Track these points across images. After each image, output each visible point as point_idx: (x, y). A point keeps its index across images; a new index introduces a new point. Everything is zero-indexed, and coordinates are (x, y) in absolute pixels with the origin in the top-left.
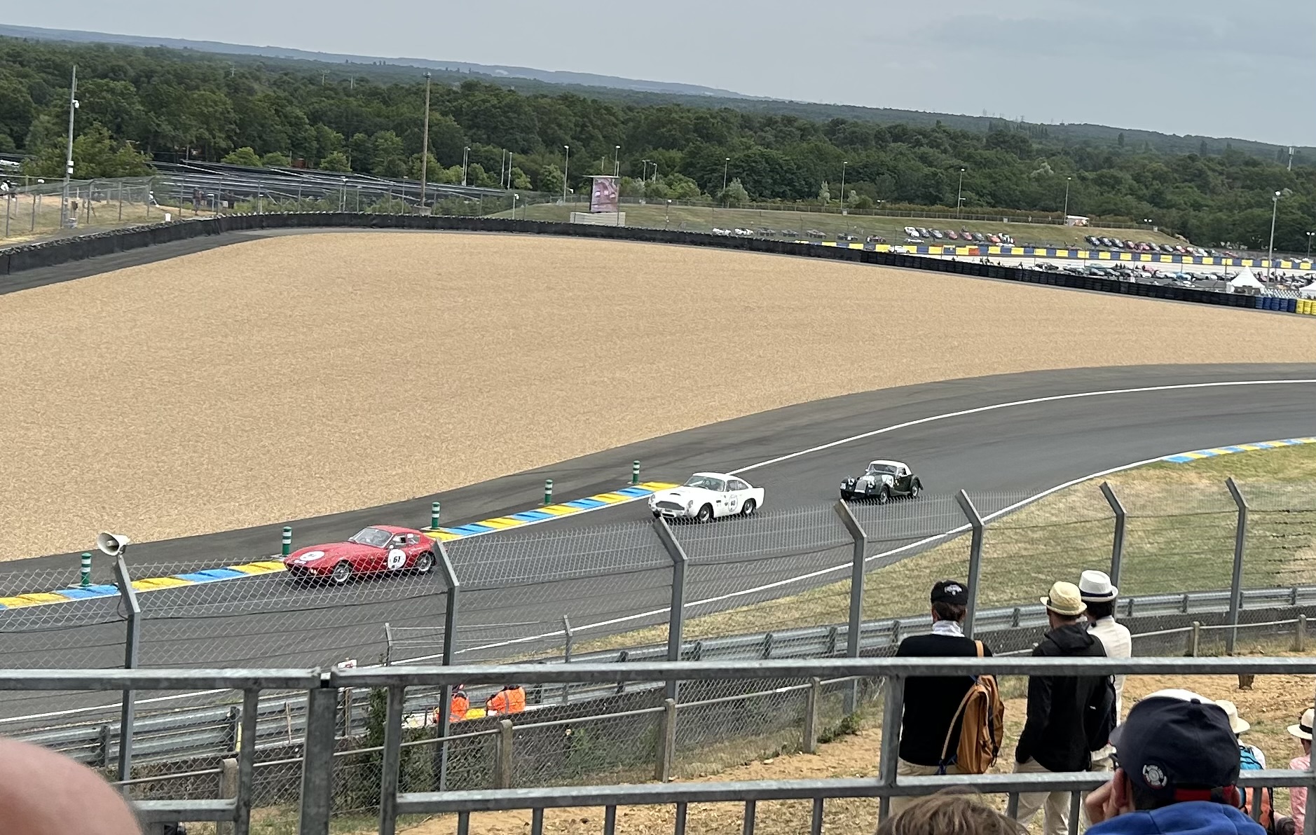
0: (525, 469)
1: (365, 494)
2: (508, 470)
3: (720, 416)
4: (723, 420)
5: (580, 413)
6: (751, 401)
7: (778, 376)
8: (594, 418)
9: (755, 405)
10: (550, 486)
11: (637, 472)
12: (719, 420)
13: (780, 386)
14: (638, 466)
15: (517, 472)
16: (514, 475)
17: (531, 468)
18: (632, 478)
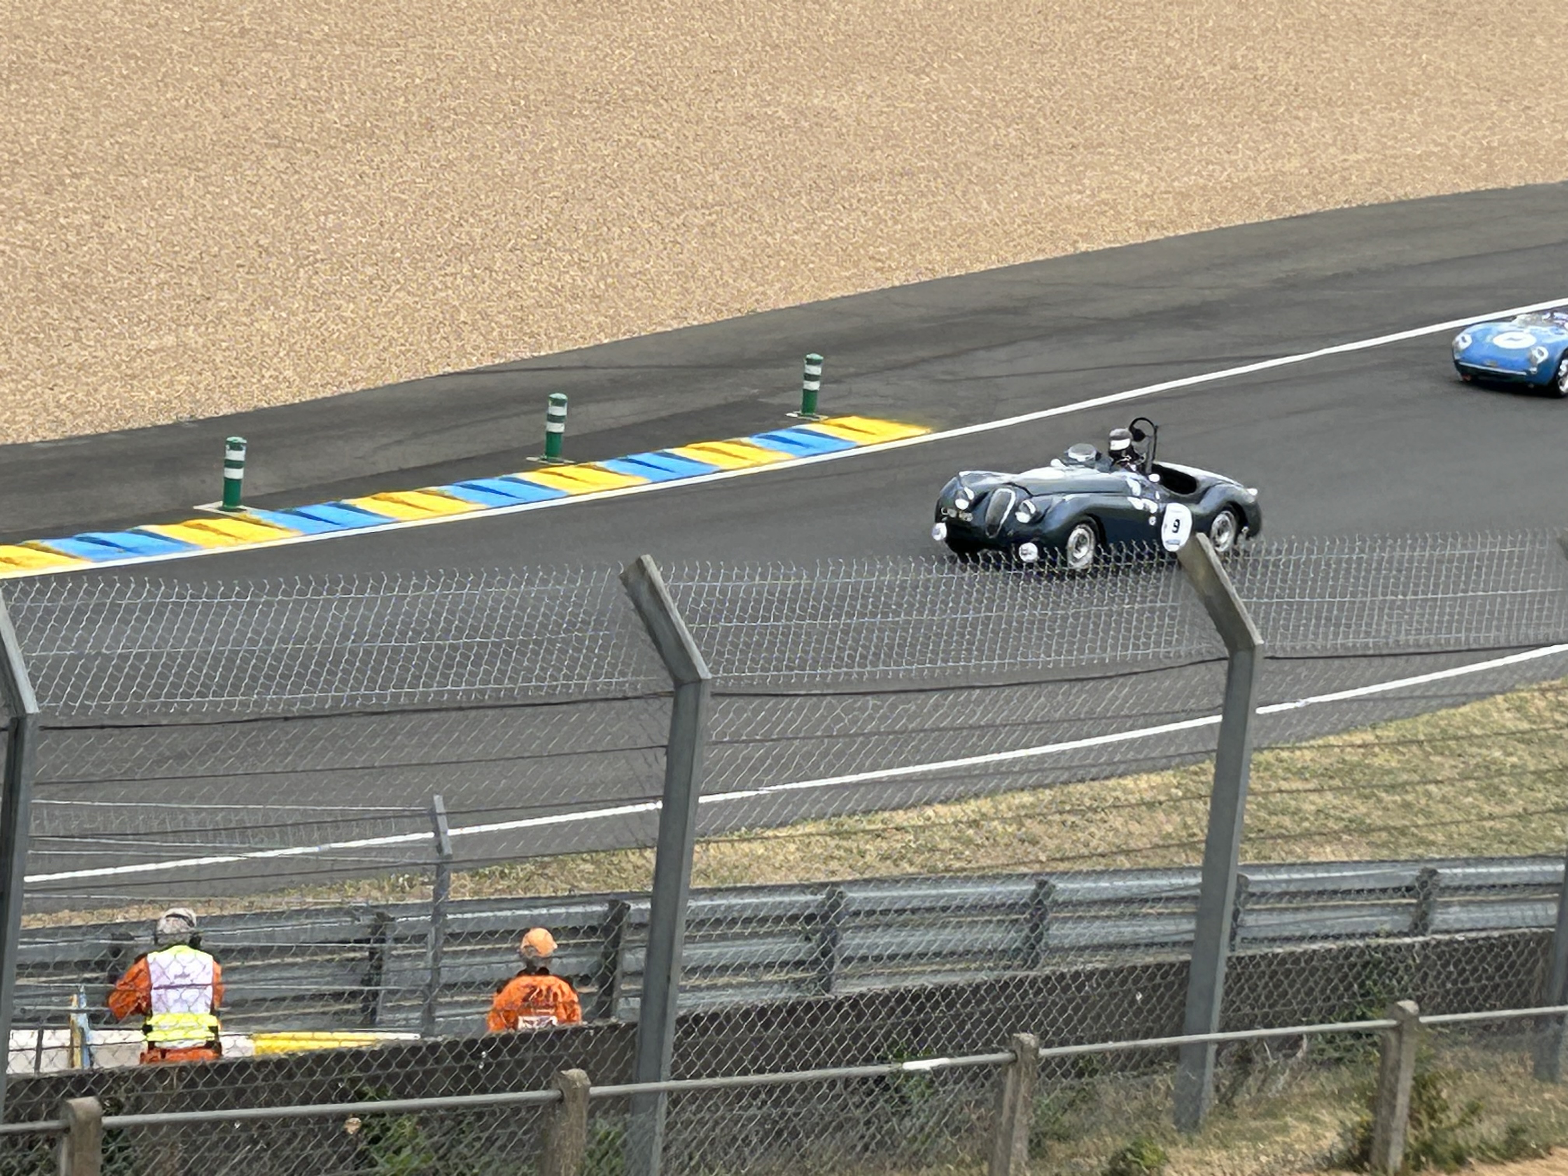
0: (511, 356)
1: (63, 398)
2: (463, 353)
3: (1086, 237)
4: (1095, 247)
5: (692, 205)
6: (1185, 196)
7: (1279, 126)
8: (729, 222)
9: (1195, 209)
10: (560, 411)
11: (814, 386)
12: (1083, 247)
13: (1277, 156)
14: (816, 370)
15: (487, 362)
16: (477, 372)
17: (527, 355)
18: (800, 402)
